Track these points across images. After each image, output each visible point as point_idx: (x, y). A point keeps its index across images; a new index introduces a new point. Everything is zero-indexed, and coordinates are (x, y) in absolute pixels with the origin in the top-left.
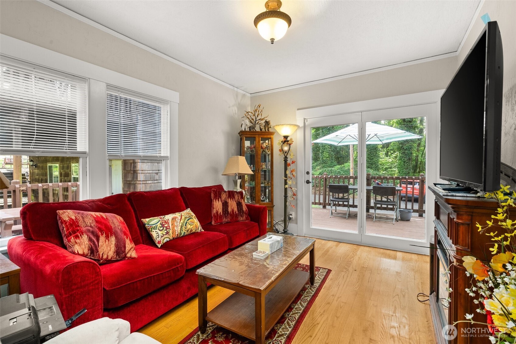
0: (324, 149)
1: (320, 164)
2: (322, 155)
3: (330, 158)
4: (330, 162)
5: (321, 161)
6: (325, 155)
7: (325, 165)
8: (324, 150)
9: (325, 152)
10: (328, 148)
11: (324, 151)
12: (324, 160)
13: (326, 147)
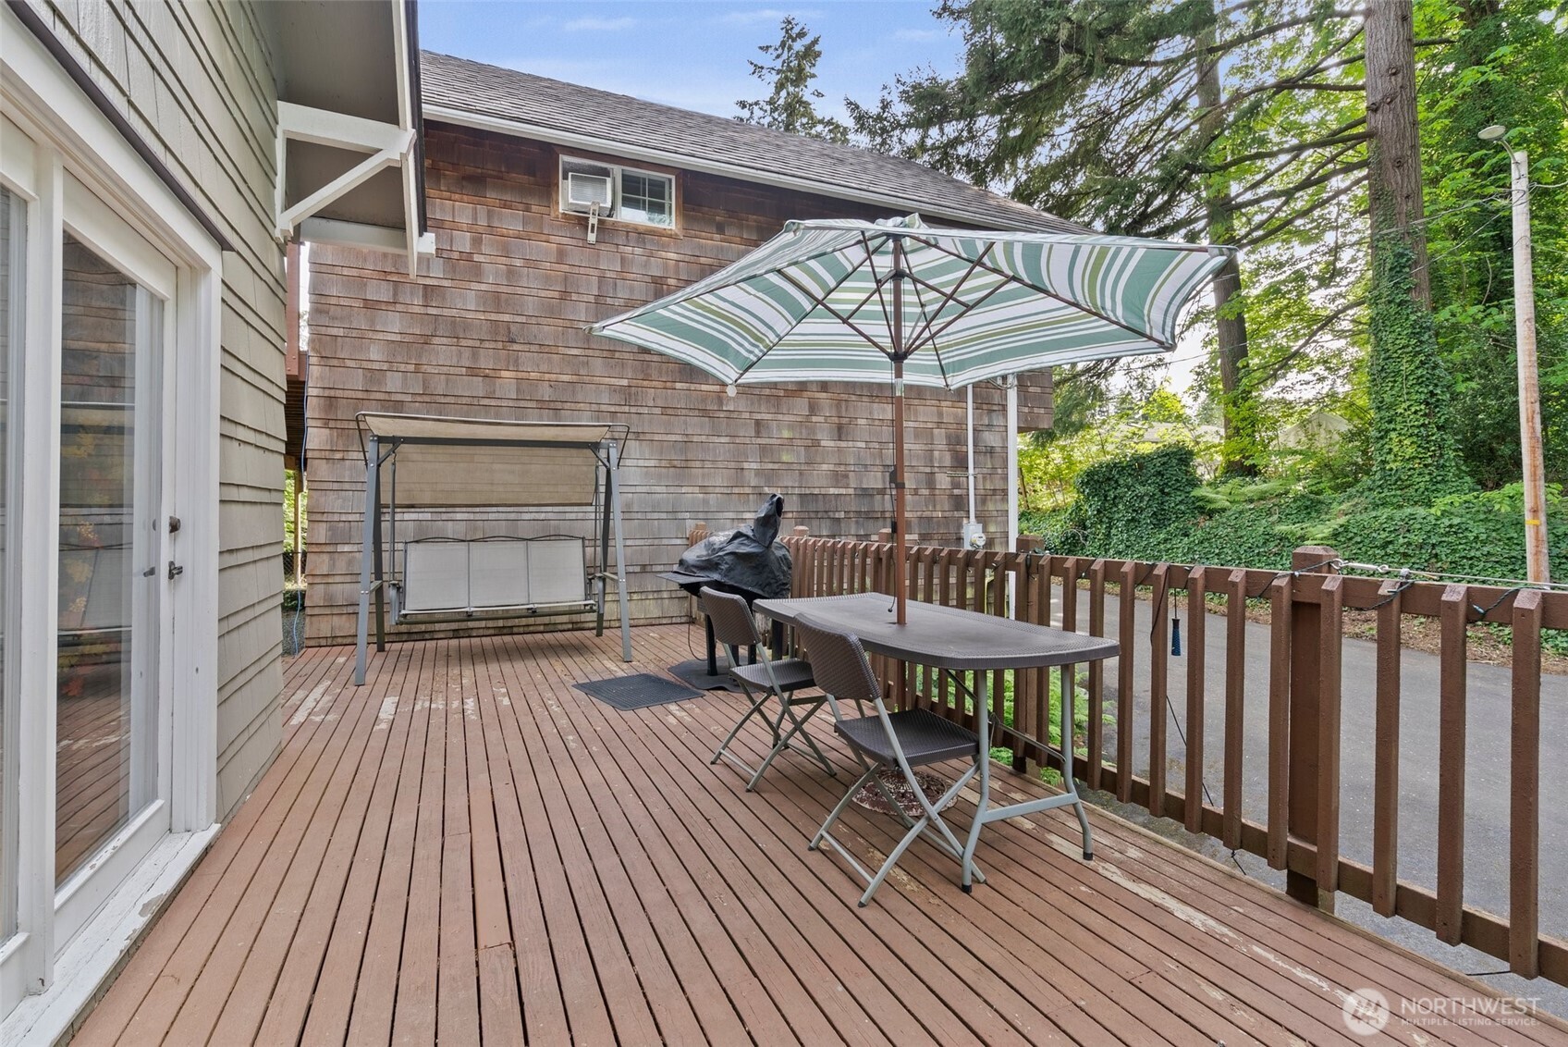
0: (1390, 422)
1: (1370, 490)
2: (1381, 449)
3: (1430, 461)
4: (1427, 478)
5: (1377, 477)
6: (1395, 450)
7: (1394, 496)
8: (1392, 426)
9: (1393, 435)
10: (1416, 412)
11: (1387, 431)
12: (1391, 469)
13: (1399, 411)
